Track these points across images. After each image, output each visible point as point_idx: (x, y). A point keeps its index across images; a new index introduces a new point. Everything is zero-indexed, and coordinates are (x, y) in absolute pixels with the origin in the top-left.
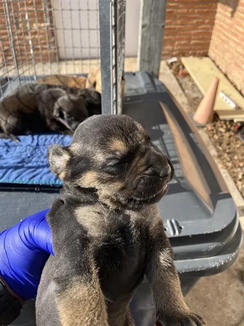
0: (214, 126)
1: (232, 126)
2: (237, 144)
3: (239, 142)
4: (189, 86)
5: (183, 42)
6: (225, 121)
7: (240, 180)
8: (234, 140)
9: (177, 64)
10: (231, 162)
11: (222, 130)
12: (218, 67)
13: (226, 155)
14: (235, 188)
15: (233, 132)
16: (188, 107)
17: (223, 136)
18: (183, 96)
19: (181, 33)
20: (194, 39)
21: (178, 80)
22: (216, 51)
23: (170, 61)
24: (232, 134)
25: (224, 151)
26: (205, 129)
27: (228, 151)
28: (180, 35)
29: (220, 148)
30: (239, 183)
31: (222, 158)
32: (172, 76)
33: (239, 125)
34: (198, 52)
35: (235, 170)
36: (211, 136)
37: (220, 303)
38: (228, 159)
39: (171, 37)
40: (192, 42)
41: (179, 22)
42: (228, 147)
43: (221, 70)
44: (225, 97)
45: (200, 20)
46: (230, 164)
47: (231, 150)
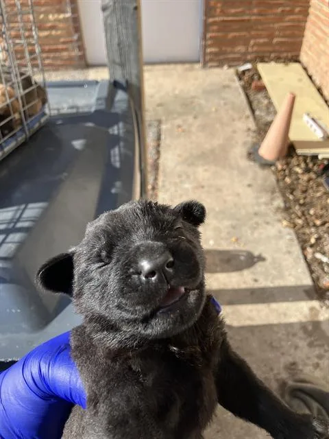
0: (288, 164)
1: (314, 165)
2: (317, 192)
3: (321, 189)
4: (264, 105)
5: (262, 41)
6: (305, 157)
7: (312, 246)
8: (314, 185)
9: (251, 73)
10: (303, 218)
11: (298, 170)
12: (310, 77)
13: (297, 207)
14: (301, 257)
15: (315, 173)
16: (255, 135)
17: (298, 179)
18: (251, 119)
19: (260, 27)
20: (278, 36)
21: (247, 96)
22: (310, 53)
23: (242, 68)
24: (313, 175)
25: (296, 201)
26: (273, 168)
27: (302, 202)
28: (257, 30)
29: (291, 197)
30: (309, 250)
31: (291, 211)
32: (241, 90)
33: (326, 162)
34: (285, 55)
35: (307, 231)
36: (280, 178)
37: (242, 428)
38: (299, 213)
39: (243, 33)
40: (275, 40)
41: (255, 11)
42: (304, 196)
43: (313, 82)
44: (311, 122)
45: (288, 9)
46: (300, 222)
47: (308, 200)
